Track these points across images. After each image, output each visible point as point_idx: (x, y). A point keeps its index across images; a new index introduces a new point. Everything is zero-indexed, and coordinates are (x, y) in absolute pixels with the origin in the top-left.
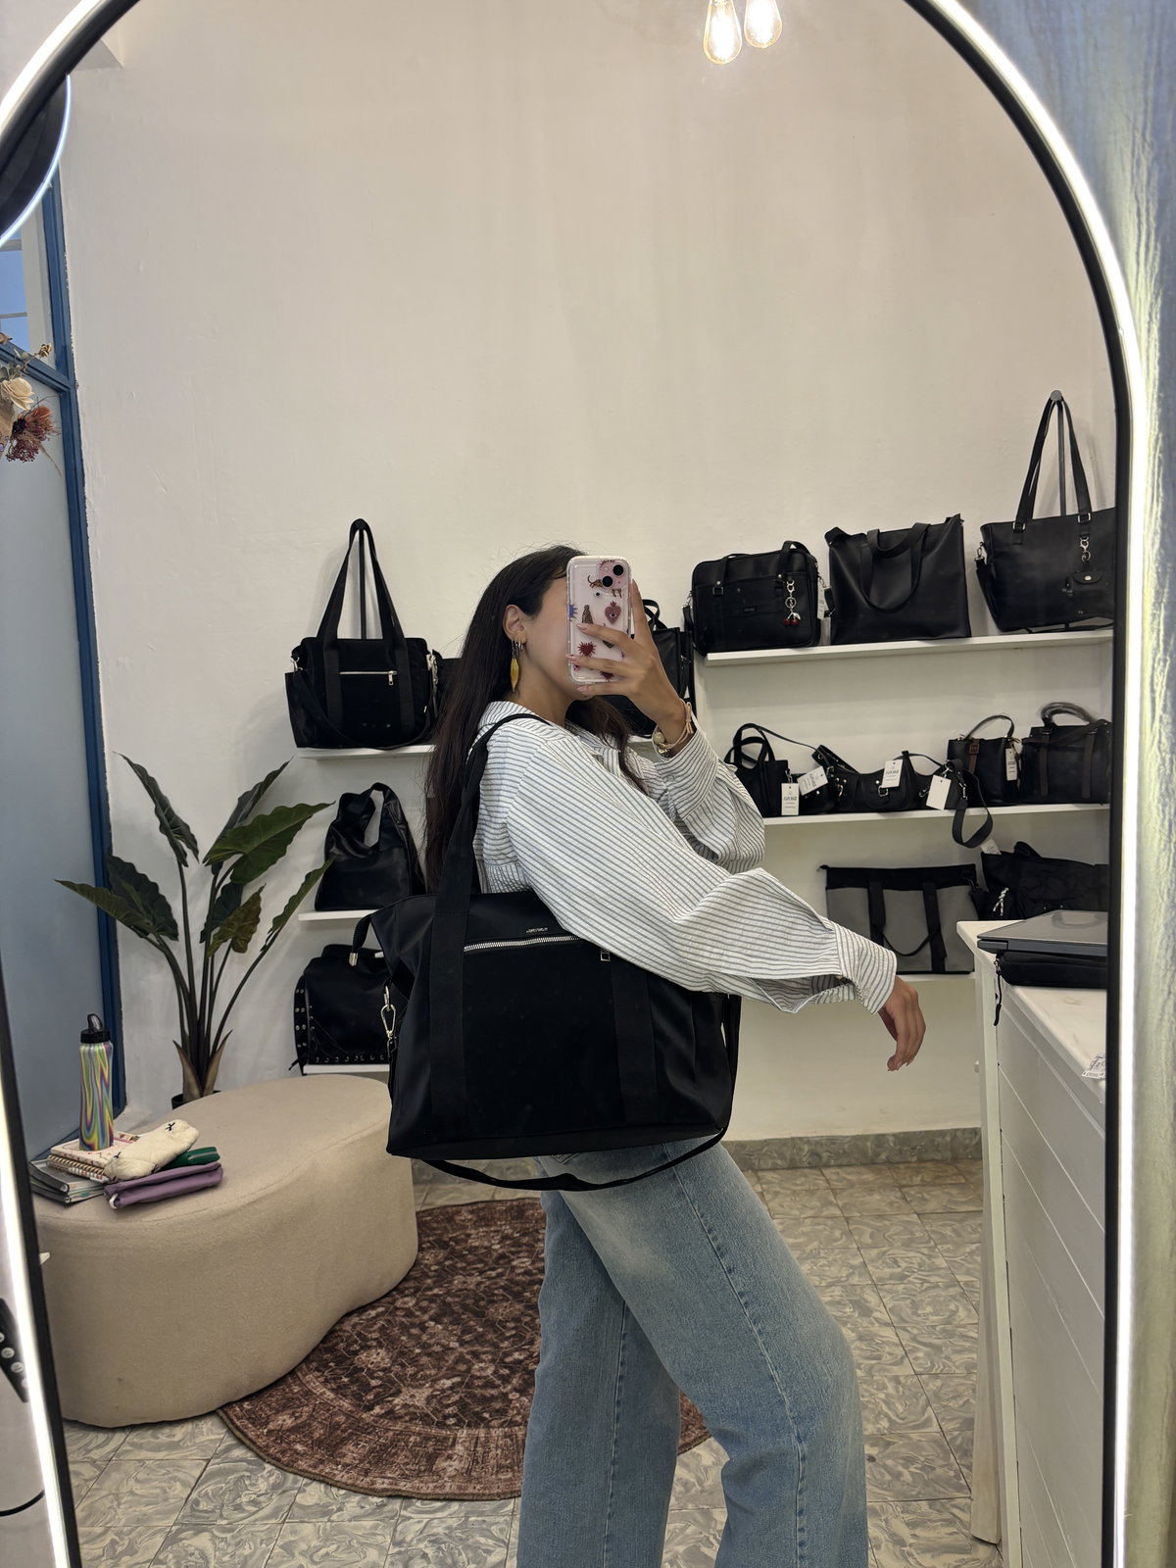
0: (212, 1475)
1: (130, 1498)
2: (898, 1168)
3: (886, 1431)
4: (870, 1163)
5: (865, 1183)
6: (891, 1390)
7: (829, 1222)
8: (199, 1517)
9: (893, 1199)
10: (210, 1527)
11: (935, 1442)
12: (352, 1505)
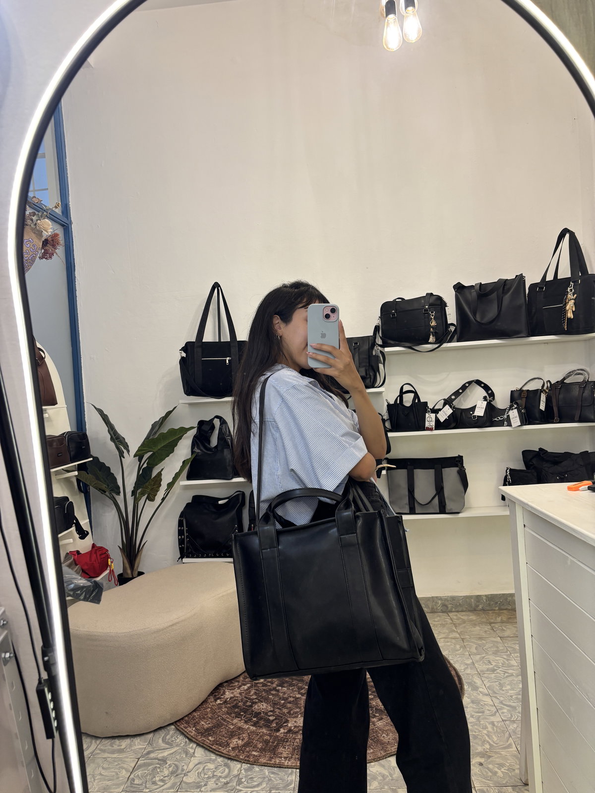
0: (140, 766)
1: (100, 777)
2: (489, 613)
3: (488, 750)
4: (474, 610)
5: (471, 621)
6: (490, 729)
7: (454, 641)
8: (135, 787)
9: (488, 630)
11: (515, 756)
12: (212, 782)
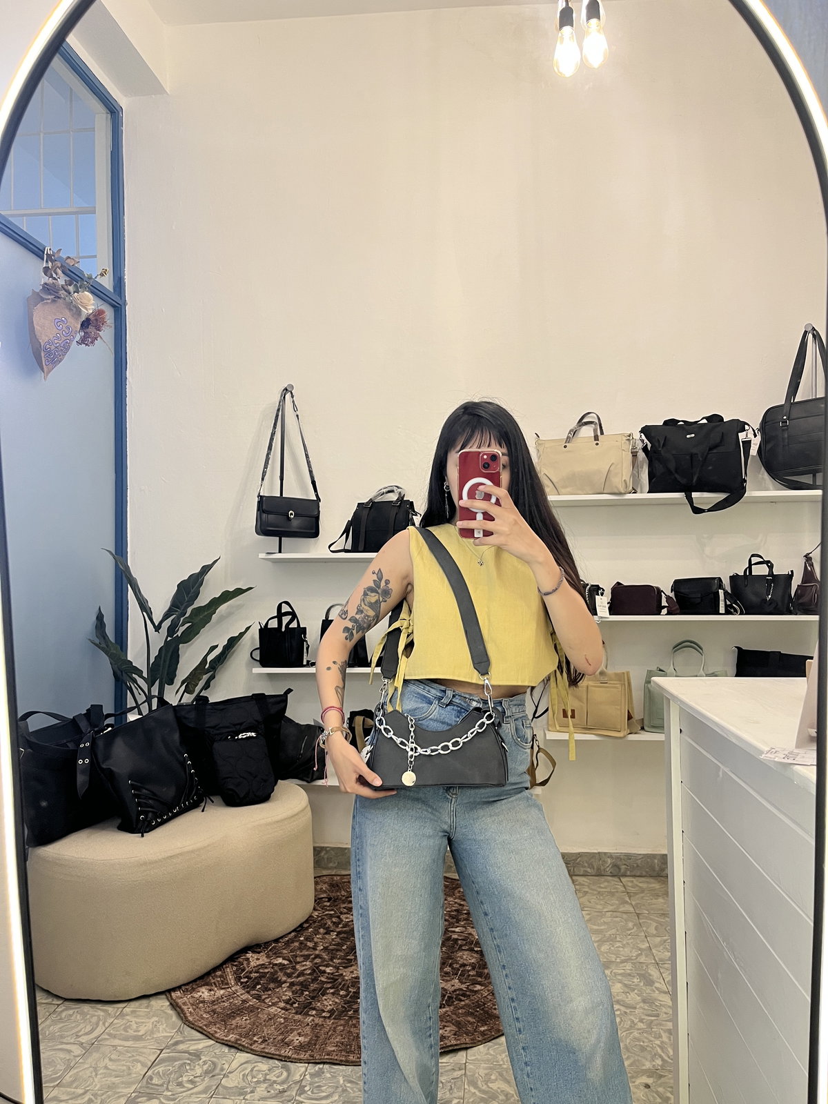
0: (163, 1061)
1: (105, 1071)
3: (659, 1068)
4: (657, 876)
5: (652, 890)
6: (665, 1039)
7: (625, 916)
8: (152, 1088)
10: (158, 1096)
12: (263, 1089)
